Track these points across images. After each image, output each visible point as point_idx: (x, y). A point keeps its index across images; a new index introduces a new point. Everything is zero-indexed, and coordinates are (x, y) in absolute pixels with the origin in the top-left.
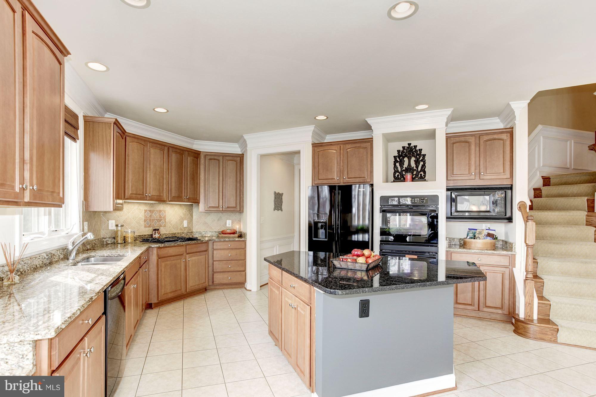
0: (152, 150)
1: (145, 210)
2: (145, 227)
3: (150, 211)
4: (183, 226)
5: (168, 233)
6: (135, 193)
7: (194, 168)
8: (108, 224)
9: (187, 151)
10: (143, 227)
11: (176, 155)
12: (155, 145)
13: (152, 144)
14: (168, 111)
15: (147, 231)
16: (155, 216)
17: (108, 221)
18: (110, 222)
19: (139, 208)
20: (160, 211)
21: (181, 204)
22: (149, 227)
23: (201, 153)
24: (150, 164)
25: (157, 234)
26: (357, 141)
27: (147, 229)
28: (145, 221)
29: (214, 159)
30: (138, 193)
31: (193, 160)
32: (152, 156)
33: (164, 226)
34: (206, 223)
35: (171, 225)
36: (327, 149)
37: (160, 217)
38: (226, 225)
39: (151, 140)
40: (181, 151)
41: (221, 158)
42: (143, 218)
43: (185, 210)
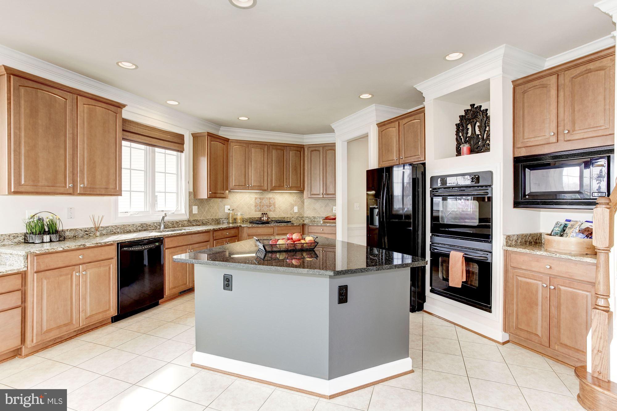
0: (253, 150)
1: (255, 198)
2: (256, 211)
3: (260, 198)
4: (294, 211)
5: (277, 216)
6: (238, 185)
7: (297, 160)
8: (225, 208)
9: (289, 146)
10: (254, 211)
11: (277, 151)
12: (256, 146)
13: (252, 145)
14: (249, 119)
15: (258, 215)
16: (265, 202)
17: (224, 206)
18: (226, 207)
19: (250, 196)
20: (270, 198)
21: (291, 192)
22: (259, 211)
23: (305, 146)
24: (251, 161)
25: (265, 217)
26: (412, 113)
27: (257, 213)
28: (255, 206)
29: (315, 150)
30: (241, 184)
31: (295, 153)
32: (253, 154)
33: (274, 211)
34: (315, 209)
35: (281, 210)
36: (388, 127)
37: (270, 203)
38: (332, 211)
39: (252, 142)
40: (281, 148)
41: (321, 148)
42: (254, 204)
43: (295, 198)
